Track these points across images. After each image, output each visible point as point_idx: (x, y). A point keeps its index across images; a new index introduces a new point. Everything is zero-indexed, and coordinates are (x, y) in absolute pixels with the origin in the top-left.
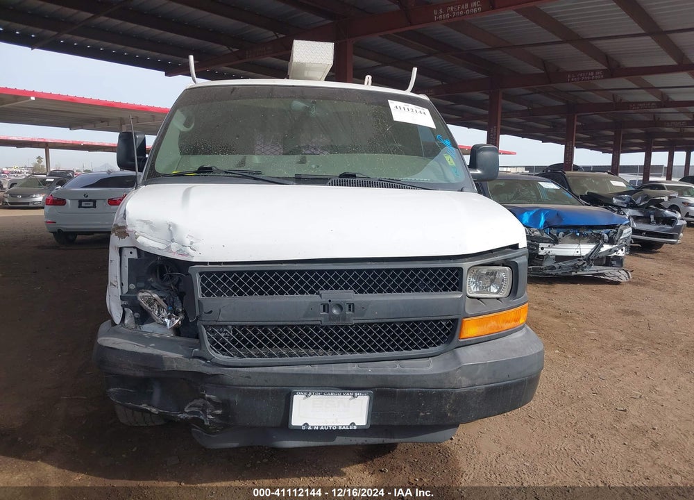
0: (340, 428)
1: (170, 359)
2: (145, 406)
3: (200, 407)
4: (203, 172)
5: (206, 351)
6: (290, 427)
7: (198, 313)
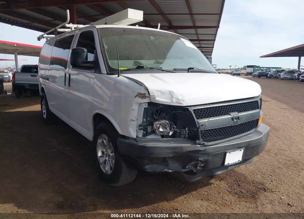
0: (236, 163)
2: (166, 170)
3: (192, 165)
4: (140, 68)
5: (201, 141)
6: (225, 166)
7: (198, 126)
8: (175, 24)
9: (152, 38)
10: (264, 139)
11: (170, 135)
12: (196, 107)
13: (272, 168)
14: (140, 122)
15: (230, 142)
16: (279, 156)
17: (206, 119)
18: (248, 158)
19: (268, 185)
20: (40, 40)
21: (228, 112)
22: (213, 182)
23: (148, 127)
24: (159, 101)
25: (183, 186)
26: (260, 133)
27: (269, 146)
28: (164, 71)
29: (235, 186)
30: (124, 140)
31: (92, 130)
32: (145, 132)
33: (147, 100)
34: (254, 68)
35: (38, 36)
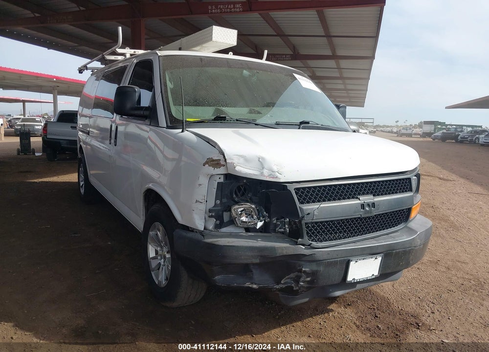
0: (368, 278)
1: (281, 248)
2: (248, 284)
3: (292, 278)
4: (220, 120)
5: (306, 240)
6: (347, 282)
7: (300, 215)
8: (303, 52)
9: (246, 72)
10: (419, 242)
11: (258, 227)
12: (301, 184)
13: (437, 291)
14: (211, 204)
15: (358, 243)
16: (453, 272)
17: (316, 203)
18: (389, 271)
19: (426, 319)
20: (82, 73)
21: (355, 194)
22: (333, 308)
23: (225, 214)
24: (240, 172)
25: (282, 312)
26: (412, 231)
27: (438, 254)
28: (258, 125)
29: (369, 317)
30: (185, 233)
31: (143, 215)
32: (218, 222)
33: (222, 170)
34: (435, 126)
35: (80, 67)
